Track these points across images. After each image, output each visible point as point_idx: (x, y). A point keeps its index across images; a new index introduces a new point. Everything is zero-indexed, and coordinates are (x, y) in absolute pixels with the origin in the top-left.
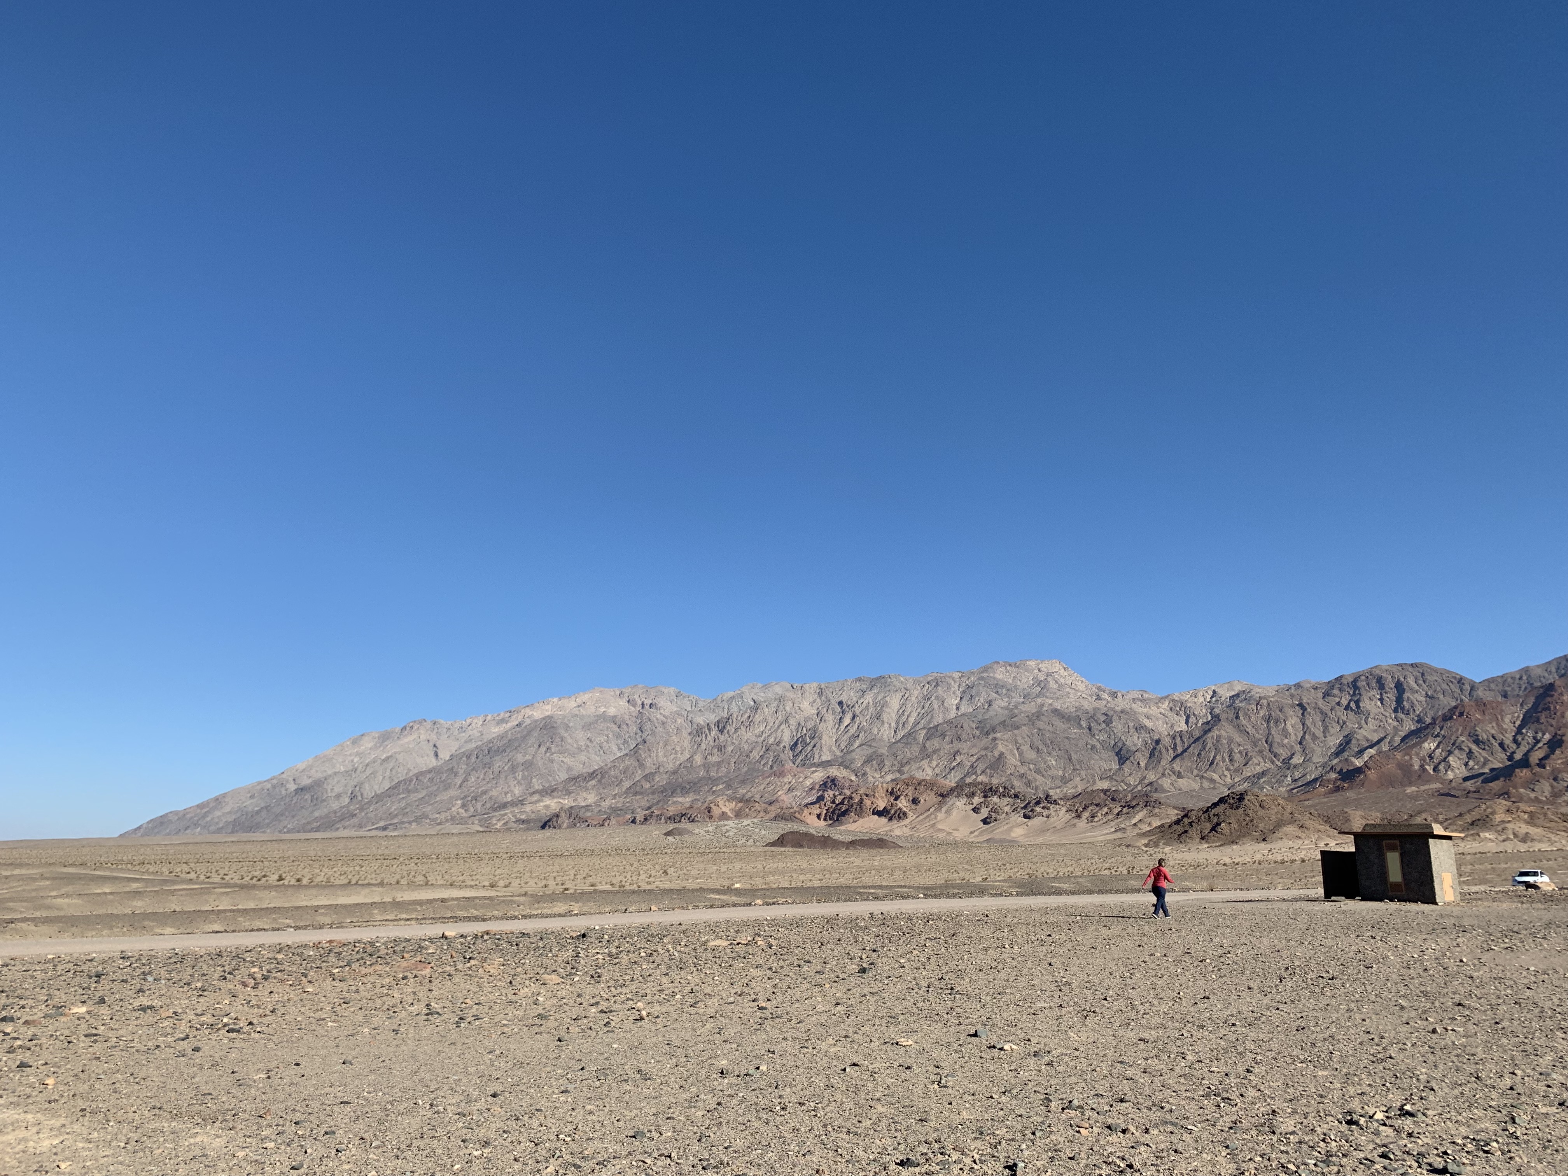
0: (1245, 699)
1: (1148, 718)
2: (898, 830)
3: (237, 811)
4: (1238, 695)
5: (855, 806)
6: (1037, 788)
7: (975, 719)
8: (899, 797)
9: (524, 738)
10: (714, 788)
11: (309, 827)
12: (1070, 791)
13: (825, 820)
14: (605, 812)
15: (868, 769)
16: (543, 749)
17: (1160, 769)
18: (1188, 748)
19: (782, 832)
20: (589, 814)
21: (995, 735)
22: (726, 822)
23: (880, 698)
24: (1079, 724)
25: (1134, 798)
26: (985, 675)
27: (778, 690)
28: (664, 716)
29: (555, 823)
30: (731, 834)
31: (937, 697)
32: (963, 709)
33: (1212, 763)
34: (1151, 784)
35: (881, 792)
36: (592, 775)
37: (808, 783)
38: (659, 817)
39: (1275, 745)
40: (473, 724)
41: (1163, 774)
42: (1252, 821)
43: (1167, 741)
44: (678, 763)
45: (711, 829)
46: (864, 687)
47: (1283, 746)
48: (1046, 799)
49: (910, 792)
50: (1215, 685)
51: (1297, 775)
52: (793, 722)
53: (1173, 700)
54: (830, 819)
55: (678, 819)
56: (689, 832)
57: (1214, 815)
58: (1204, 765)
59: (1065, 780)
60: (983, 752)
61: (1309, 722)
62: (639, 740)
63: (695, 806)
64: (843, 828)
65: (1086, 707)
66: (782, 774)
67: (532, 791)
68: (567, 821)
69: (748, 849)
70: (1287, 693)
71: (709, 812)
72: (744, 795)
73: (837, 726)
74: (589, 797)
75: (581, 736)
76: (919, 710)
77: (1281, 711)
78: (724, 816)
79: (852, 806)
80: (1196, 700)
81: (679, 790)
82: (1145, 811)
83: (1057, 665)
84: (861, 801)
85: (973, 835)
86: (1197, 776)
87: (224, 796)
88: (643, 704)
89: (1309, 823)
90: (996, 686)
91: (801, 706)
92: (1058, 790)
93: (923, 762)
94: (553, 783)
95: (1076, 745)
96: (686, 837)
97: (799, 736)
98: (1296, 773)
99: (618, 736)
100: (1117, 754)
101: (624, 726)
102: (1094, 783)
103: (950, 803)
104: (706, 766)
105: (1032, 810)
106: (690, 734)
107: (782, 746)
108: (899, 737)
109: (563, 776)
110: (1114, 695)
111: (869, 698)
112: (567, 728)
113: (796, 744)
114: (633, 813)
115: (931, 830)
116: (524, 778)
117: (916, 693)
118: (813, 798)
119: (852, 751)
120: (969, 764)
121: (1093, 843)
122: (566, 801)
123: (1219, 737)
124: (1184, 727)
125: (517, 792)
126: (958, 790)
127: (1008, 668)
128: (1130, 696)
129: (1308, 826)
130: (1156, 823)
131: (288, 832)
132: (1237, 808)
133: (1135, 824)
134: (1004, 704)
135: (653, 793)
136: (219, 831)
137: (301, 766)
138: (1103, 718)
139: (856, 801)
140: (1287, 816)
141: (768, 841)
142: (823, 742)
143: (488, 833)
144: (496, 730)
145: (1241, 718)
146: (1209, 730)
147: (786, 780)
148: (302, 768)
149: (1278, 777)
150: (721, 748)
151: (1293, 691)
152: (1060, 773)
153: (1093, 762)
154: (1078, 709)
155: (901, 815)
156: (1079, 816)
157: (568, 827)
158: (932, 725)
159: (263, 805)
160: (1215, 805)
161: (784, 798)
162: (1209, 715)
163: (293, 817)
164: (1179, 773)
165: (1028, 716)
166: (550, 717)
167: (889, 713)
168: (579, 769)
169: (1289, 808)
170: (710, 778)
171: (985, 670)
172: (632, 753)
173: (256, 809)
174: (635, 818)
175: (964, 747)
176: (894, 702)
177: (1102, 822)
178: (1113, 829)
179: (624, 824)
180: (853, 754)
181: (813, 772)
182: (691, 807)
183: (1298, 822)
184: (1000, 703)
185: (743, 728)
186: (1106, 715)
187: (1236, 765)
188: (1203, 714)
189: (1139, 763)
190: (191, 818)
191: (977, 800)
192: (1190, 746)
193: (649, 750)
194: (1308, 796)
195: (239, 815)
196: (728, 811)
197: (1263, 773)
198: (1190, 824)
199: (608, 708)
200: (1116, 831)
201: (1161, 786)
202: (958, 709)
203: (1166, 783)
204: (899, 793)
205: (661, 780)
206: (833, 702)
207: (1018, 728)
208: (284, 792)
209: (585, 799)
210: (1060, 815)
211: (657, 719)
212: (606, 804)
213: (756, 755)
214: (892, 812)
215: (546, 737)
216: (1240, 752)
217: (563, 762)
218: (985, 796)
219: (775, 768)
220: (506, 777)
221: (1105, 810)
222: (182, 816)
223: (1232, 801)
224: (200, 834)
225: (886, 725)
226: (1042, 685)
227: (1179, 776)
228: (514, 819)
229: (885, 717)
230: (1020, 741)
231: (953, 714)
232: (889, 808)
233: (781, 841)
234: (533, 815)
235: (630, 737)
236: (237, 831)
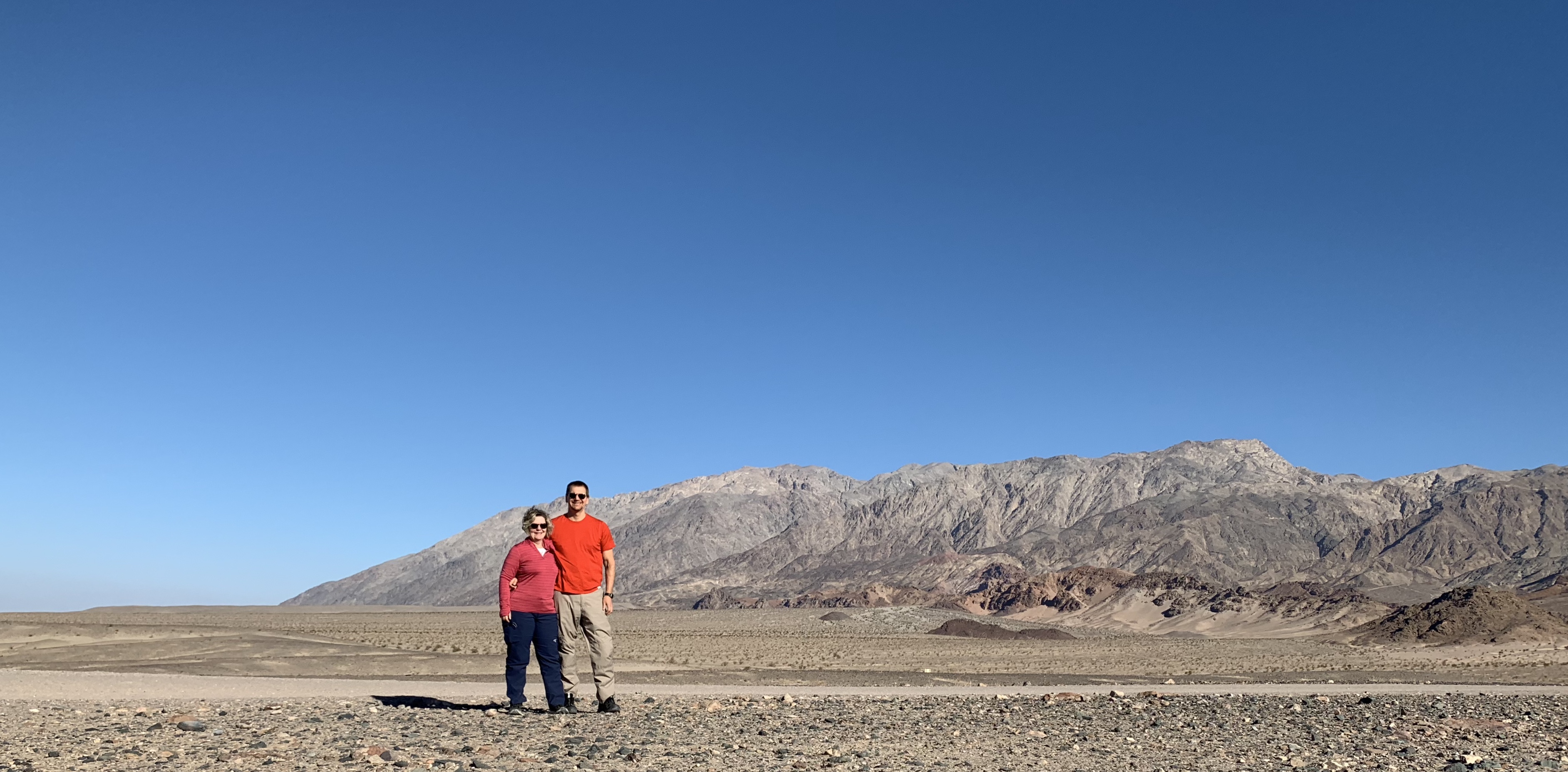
0: (1474, 485)
1: (1357, 505)
2: (1069, 621)
3: (392, 583)
4: (1465, 481)
5: (1022, 596)
6: (1225, 580)
7: (1159, 505)
8: (1072, 586)
9: (674, 516)
10: (870, 573)
11: (462, 601)
12: (1262, 583)
13: (989, 608)
14: (757, 595)
15: (1036, 557)
16: (692, 529)
17: (1368, 561)
18: (1402, 539)
19: (946, 620)
20: (740, 596)
21: (1181, 522)
22: (884, 609)
23: (1052, 480)
24: (1278, 511)
25: (1336, 593)
26: (1173, 456)
27: (940, 471)
28: (817, 497)
29: (707, 603)
30: (890, 620)
31: (1117, 481)
32: (1146, 494)
33: (1429, 556)
34: (1356, 577)
35: (1051, 581)
36: (743, 556)
37: (970, 570)
38: (813, 601)
39: (1505, 538)
40: (622, 502)
41: (1371, 567)
42: (1480, 619)
43: (1377, 531)
44: (831, 546)
45: (868, 614)
46: (1035, 468)
47: (1516, 538)
48: (1237, 591)
49: (1084, 582)
50: (1439, 469)
51: (1529, 570)
52: (955, 506)
53: (1389, 486)
54: (995, 608)
55: (832, 603)
56: (846, 617)
57: (1435, 613)
58: (1419, 558)
59: (1257, 572)
60: (1167, 541)
61: (1548, 512)
62: (791, 521)
63: (851, 591)
64: (1009, 617)
65: (1288, 492)
66: (942, 561)
67: (682, 570)
68: (719, 602)
69: (911, 636)
70: (1526, 479)
71: (865, 597)
72: (901, 581)
73: (1003, 510)
74: (740, 578)
75: (731, 516)
76: (1095, 495)
77: (1516, 499)
78: (881, 602)
79: (1019, 595)
80: (1415, 485)
81: (832, 575)
82: (1350, 606)
83: (1257, 445)
84: (1029, 590)
85: (1153, 628)
86: (1411, 569)
87: (377, 568)
88: (794, 484)
89: (1547, 624)
90: (1186, 468)
91: (965, 488)
92: (1249, 583)
93: (1098, 550)
94: (704, 563)
95: (1273, 534)
96: (844, 622)
97: (961, 520)
98: (1528, 569)
99: (769, 518)
100: (1319, 544)
101: (776, 508)
102: (1291, 575)
103: (1128, 594)
104: (862, 550)
105: (1221, 603)
106: (844, 516)
107: (942, 531)
108: (1072, 523)
109: (714, 557)
110: (1319, 479)
111: (1040, 481)
112: (716, 507)
113: (958, 529)
114: (785, 596)
115: (1106, 622)
116: (674, 557)
117: (1093, 475)
118: (975, 586)
119: (1019, 538)
120: (1150, 553)
121: (1292, 639)
122: (717, 582)
123: (1439, 528)
124: (1398, 515)
125: (667, 571)
126: (1138, 580)
127: (1201, 448)
128: (1338, 481)
129: (1546, 627)
130: (1362, 620)
131: (441, 605)
132: (1463, 605)
133: (1338, 620)
134: (1193, 488)
135: (806, 577)
136: (375, 602)
137: (451, 540)
138: (1305, 504)
139: (1024, 589)
140: (1522, 615)
141: (930, 629)
142: (988, 528)
143: (642, 612)
144: (644, 508)
145: (1468, 506)
146: (1429, 519)
147: (946, 566)
148: (451, 543)
149: (1507, 572)
150: (877, 532)
151: (1532, 477)
152: (1253, 564)
153: (1290, 552)
154: (1277, 494)
155: (1074, 606)
156: (1273, 611)
157: (720, 608)
158: (1109, 511)
159: (416, 578)
160: (1437, 601)
161: (945, 585)
162: (1429, 503)
163: (446, 590)
164: (1389, 565)
165: (1220, 502)
166: (699, 496)
167: (1062, 498)
168: (729, 550)
169: (1524, 607)
170: (865, 563)
171: (1174, 450)
172: (783, 535)
173: (410, 581)
174: (788, 601)
175: (1145, 534)
176: (1069, 485)
177: (1299, 617)
178: (1312, 625)
179: (777, 607)
180: (1021, 540)
181: (975, 560)
182: (846, 592)
183: (1533, 623)
184: (1190, 487)
185: (901, 512)
186: (1310, 501)
187: (1457, 559)
188: (1422, 501)
189: (1343, 555)
190: (348, 588)
191: (1158, 591)
192: (1404, 537)
193: (802, 533)
194: (1540, 594)
195: (392, 587)
196: (884, 597)
197: (1488, 568)
198: (1406, 621)
199: (758, 488)
200: (1315, 627)
201: (1367, 579)
202: (1140, 493)
203: (1373, 576)
204: (1071, 583)
205: (813, 563)
206: (999, 484)
207: (1208, 514)
208: (435, 566)
209: (736, 581)
210: (1253, 609)
211: (810, 501)
212: (758, 586)
213: (914, 540)
214: (1064, 602)
215: (695, 516)
216: (1463, 544)
217: (712, 542)
218: (1168, 588)
219: (935, 554)
220: (656, 556)
221: (1305, 604)
222: (338, 586)
223: (1457, 597)
224: (356, 605)
225: (1058, 511)
226: (1238, 468)
227: (1389, 569)
228: (665, 599)
229: (1057, 501)
230: (1209, 528)
231: (1134, 498)
232: (1060, 598)
233: (945, 629)
234: (685, 595)
235: (780, 518)
236: (392, 603)
